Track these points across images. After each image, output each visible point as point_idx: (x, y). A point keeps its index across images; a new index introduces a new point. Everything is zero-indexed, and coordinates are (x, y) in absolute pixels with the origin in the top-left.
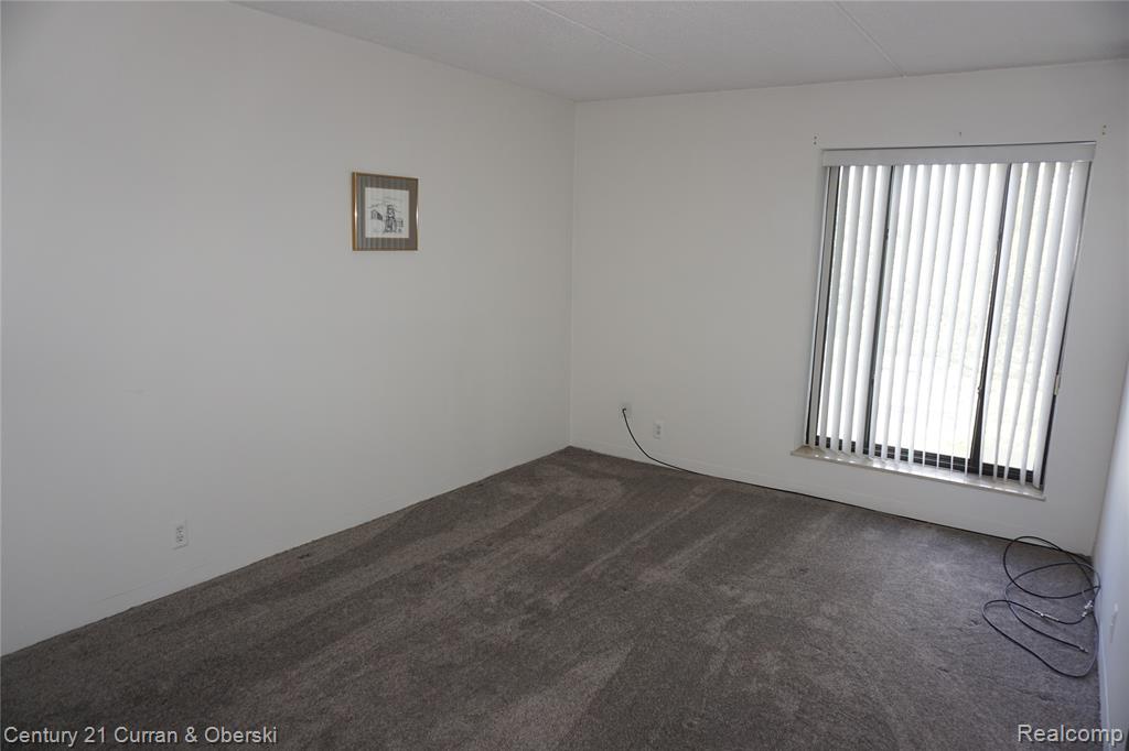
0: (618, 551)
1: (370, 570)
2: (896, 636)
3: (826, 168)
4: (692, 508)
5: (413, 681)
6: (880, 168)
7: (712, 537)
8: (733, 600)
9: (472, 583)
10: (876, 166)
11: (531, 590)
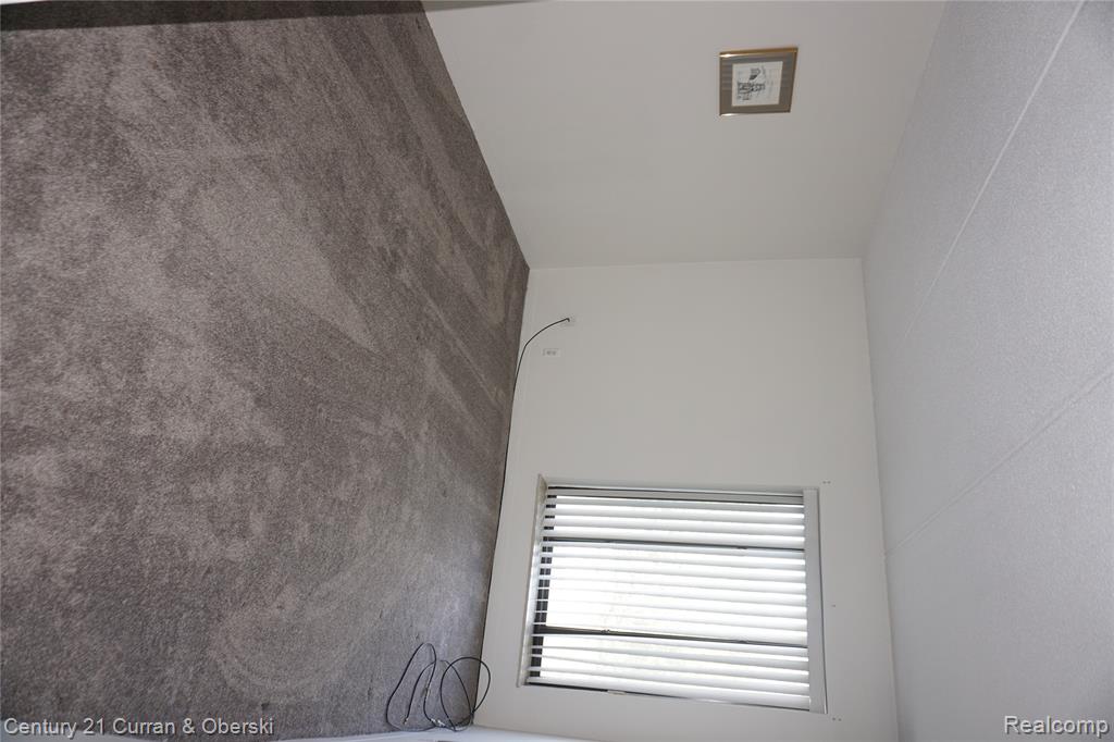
0: (447, 327)
1: (413, 94)
2: (402, 575)
3: (802, 493)
4: (486, 390)
5: (327, 154)
6: (803, 539)
7: (465, 410)
8: (417, 436)
9: (410, 196)
10: (804, 536)
11: (410, 252)
